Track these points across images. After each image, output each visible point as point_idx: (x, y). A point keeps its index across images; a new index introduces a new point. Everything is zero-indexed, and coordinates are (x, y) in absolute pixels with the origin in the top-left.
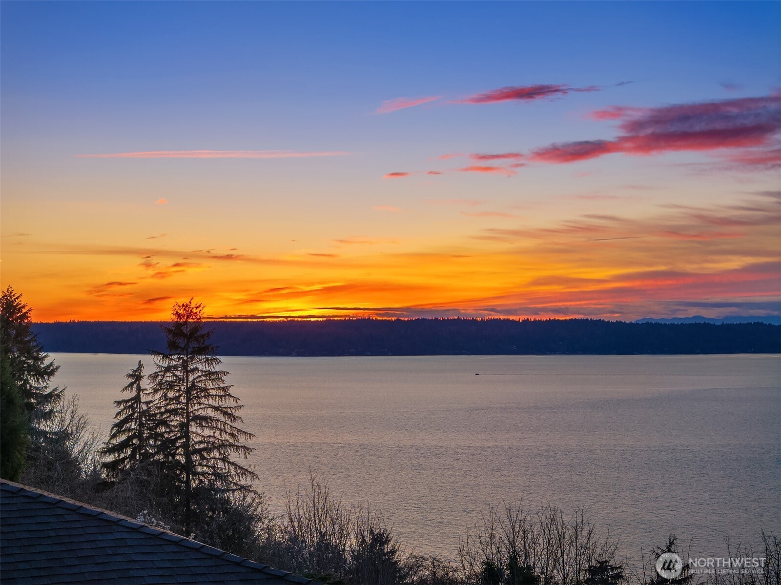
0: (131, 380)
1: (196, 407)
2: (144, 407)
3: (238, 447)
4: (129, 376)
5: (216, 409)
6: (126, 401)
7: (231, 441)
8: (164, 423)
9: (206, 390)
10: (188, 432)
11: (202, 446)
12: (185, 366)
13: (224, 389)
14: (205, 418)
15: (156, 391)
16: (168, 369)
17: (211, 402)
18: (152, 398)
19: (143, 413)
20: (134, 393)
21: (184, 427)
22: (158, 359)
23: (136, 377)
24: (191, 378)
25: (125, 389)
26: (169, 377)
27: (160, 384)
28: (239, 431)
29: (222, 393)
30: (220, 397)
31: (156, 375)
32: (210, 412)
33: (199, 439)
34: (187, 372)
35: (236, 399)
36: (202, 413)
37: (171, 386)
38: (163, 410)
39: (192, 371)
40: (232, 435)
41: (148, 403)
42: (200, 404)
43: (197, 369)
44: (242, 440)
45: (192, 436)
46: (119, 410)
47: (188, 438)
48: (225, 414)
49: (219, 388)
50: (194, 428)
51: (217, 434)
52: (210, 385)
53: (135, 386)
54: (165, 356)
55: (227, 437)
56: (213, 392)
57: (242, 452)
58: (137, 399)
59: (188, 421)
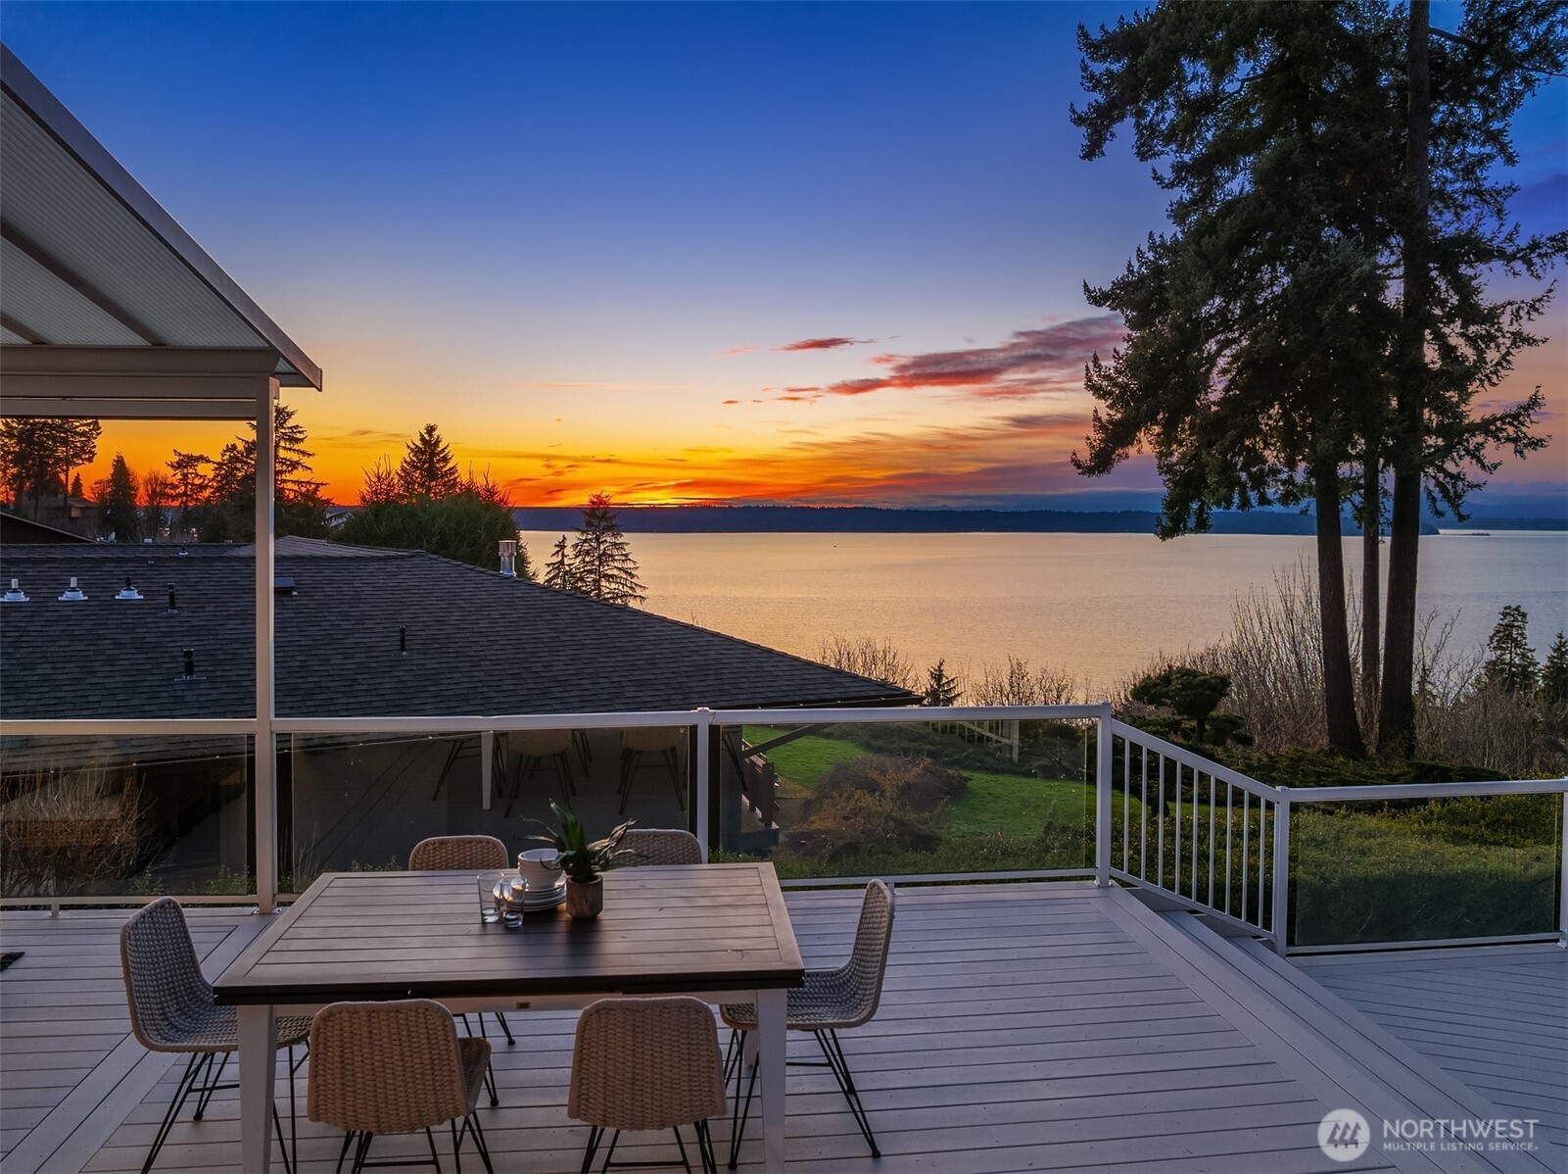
0: (557, 549)
1: (606, 568)
2: (568, 569)
3: (635, 597)
4: (556, 546)
5: (620, 569)
6: (554, 564)
7: (630, 592)
8: (581, 579)
9: (612, 556)
10: (599, 586)
11: (609, 596)
12: (597, 539)
13: (626, 555)
14: (612, 576)
15: (576, 557)
16: (585, 541)
17: (616, 564)
18: (572, 561)
19: (566, 573)
20: (560, 558)
21: (596, 582)
22: (578, 534)
23: (561, 546)
24: (602, 547)
25: (554, 555)
26: (586, 547)
27: (580, 552)
28: (636, 585)
29: (624, 558)
30: (623, 561)
31: (577, 545)
32: (615, 572)
33: (608, 590)
34: (599, 544)
35: (634, 562)
36: (610, 572)
37: (588, 553)
38: (582, 570)
39: (603, 542)
40: (631, 588)
41: (569, 565)
42: (608, 565)
43: (606, 541)
44: (639, 592)
45: (603, 588)
46: (549, 570)
47: (600, 590)
48: (626, 572)
49: (622, 555)
50: (604, 583)
51: (621, 588)
52: (615, 552)
53: (560, 553)
54: (583, 532)
55: (628, 590)
56: (617, 558)
57: (638, 600)
58: (562, 562)
59: (600, 578)
